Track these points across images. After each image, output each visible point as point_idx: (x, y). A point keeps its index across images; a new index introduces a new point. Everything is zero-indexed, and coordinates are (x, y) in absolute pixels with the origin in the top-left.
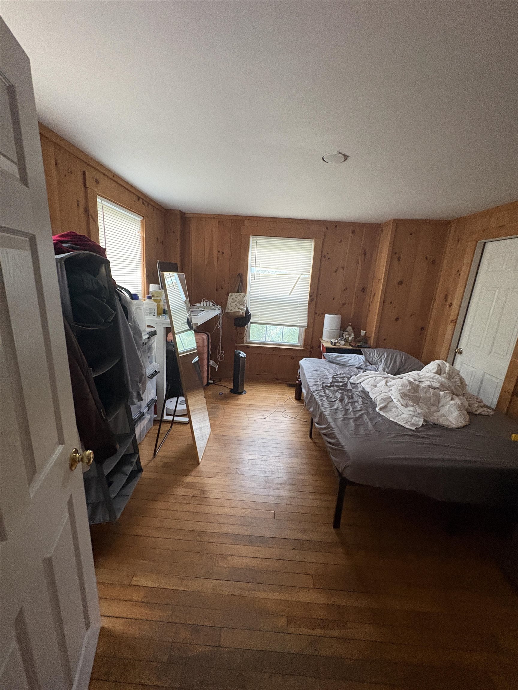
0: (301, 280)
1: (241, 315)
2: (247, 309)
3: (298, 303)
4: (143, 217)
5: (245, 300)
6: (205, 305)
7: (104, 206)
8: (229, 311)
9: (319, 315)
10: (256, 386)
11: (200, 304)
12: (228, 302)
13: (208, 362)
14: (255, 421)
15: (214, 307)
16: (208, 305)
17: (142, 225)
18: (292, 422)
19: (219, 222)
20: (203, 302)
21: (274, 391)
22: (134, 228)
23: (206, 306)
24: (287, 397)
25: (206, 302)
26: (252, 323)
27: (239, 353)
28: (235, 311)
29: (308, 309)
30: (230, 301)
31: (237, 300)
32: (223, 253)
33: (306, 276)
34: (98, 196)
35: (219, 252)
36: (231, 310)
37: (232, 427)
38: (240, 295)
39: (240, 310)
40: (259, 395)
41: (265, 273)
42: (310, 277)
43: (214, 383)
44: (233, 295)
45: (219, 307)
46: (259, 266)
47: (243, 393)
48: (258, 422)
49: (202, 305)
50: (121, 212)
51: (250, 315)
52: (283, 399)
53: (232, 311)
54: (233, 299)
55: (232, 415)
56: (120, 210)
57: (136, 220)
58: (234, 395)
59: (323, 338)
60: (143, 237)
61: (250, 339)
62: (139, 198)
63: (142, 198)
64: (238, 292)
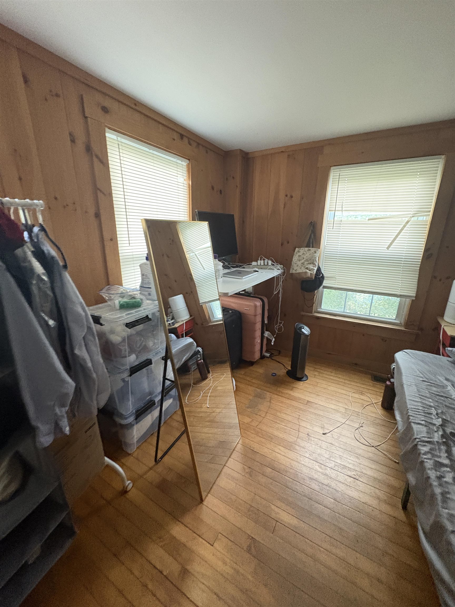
0: (411, 225)
1: (308, 278)
2: (319, 270)
3: (402, 261)
4: (189, 160)
5: (316, 258)
6: (262, 264)
7: (120, 144)
8: (294, 272)
9: (440, 280)
10: (325, 371)
11: (256, 263)
12: (293, 259)
13: (263, 333)
14: (308, 435)
15: (272, 267)
16: (266, 264)
17: (188, 171)
18: (371, 455)
19: (289, 155)
20: (261, 260)
21: (349, 384)
22: (176, 175)
23: (264, 265)
24: (369, 400)
25: (264, 260)
26: (325, 287)
27: (301, 328)
28: (301, 271)
29: (420, 270)
30: (295, 258)
31: (305, 257)
32: (292, 197)
33: (421, 218)
34: (107, 130)
35: (286, 196)
36: (296, 270)
37: (271, 438)
38: (310, 250)
39: (308, 271)
40: (325, 386)
41: (350, 219)
42: (429, 218)
43: (270, 357)
44: (300, 251)
45: (279, 266)
46: (341, 209)
47: (304, 379)
48: (313, 439)
49: (259, 264)
50: (153, 154)
51: (323, 277)
52: (361, 401)
53: (297, 272)
54: (299, 256)
55: (278, 414)
56: (151, 151)
57: (178, 165)
58: (290, 380)
59: (446, 318)
60: (189, 184)
61: (322, 307)
62: (182, 136)
63: (187, 137)
64: (308, 246)
